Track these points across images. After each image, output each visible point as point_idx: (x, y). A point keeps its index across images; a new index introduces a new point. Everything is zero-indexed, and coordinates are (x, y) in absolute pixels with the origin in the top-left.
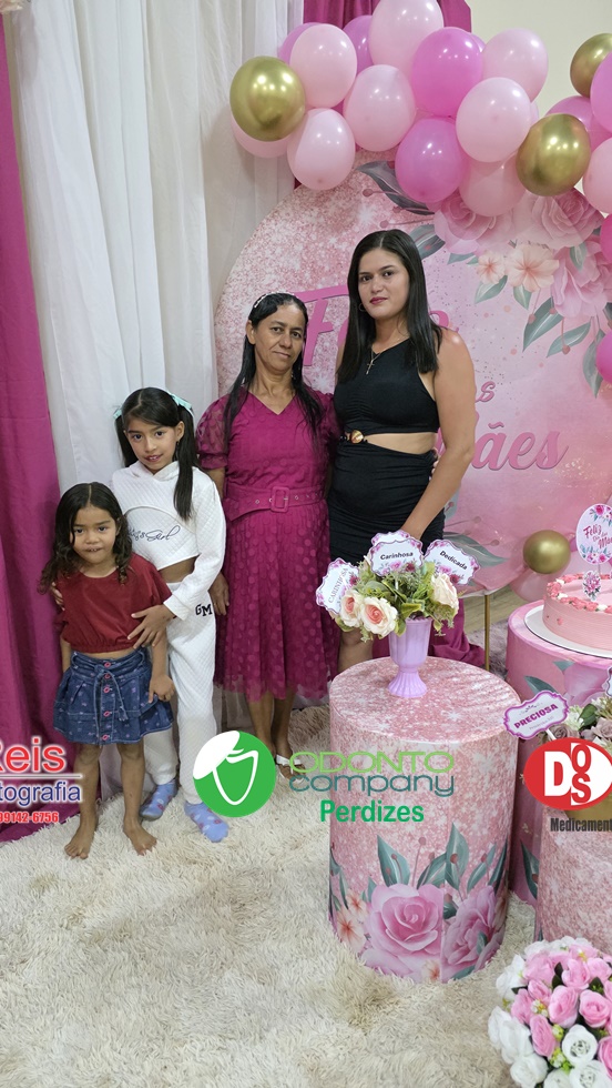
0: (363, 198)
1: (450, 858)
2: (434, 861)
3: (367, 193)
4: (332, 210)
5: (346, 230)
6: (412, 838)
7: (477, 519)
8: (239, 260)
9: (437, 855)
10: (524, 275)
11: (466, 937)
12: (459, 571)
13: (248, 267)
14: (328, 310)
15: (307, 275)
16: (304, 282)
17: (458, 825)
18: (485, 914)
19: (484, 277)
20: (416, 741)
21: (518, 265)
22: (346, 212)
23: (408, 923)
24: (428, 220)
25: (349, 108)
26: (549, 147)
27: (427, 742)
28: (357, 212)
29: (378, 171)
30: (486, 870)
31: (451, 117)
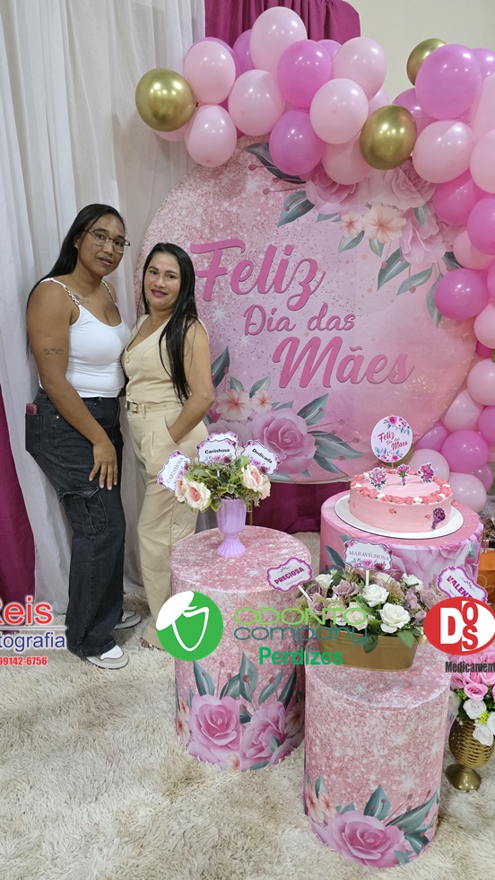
0: (249, 172)
1: (242, 678)
2: (231, 680)
3: (252, 168)
4: (225, 181)
5: (236, 197)
6: (215, 662)
7: (342, 422)
8: (154, 220)
9: (233, 675)
10: (378, 230)
11: (260, 739)
12: (267, 464)
13: (161, 225)
14: (222, 258)
15: (207, 231)
16: (204, 236)
17: (247, 654)
18: (277, 723)
19: (345, 233)
20: (214, 590)
21: (373, 222)
22: (235, 183)
23: (215, 724)
24: (300, 188)
25: (231, 104)
26: (381, 132)
27: (222, 591)
28: (245, 183)
29: (260, 151)
30: (274, 689)
31: (307, 109)
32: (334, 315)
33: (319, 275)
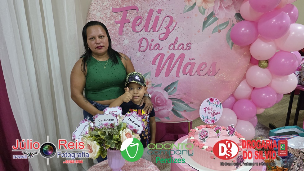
7: (185, 94)
10: (203, 2)
12: (137, 128)
14: (128, 15)
16: (119, 4)
19: (187, 3)
32: (181, 43)
33: (174, 24)
